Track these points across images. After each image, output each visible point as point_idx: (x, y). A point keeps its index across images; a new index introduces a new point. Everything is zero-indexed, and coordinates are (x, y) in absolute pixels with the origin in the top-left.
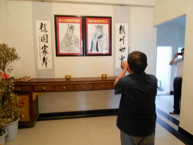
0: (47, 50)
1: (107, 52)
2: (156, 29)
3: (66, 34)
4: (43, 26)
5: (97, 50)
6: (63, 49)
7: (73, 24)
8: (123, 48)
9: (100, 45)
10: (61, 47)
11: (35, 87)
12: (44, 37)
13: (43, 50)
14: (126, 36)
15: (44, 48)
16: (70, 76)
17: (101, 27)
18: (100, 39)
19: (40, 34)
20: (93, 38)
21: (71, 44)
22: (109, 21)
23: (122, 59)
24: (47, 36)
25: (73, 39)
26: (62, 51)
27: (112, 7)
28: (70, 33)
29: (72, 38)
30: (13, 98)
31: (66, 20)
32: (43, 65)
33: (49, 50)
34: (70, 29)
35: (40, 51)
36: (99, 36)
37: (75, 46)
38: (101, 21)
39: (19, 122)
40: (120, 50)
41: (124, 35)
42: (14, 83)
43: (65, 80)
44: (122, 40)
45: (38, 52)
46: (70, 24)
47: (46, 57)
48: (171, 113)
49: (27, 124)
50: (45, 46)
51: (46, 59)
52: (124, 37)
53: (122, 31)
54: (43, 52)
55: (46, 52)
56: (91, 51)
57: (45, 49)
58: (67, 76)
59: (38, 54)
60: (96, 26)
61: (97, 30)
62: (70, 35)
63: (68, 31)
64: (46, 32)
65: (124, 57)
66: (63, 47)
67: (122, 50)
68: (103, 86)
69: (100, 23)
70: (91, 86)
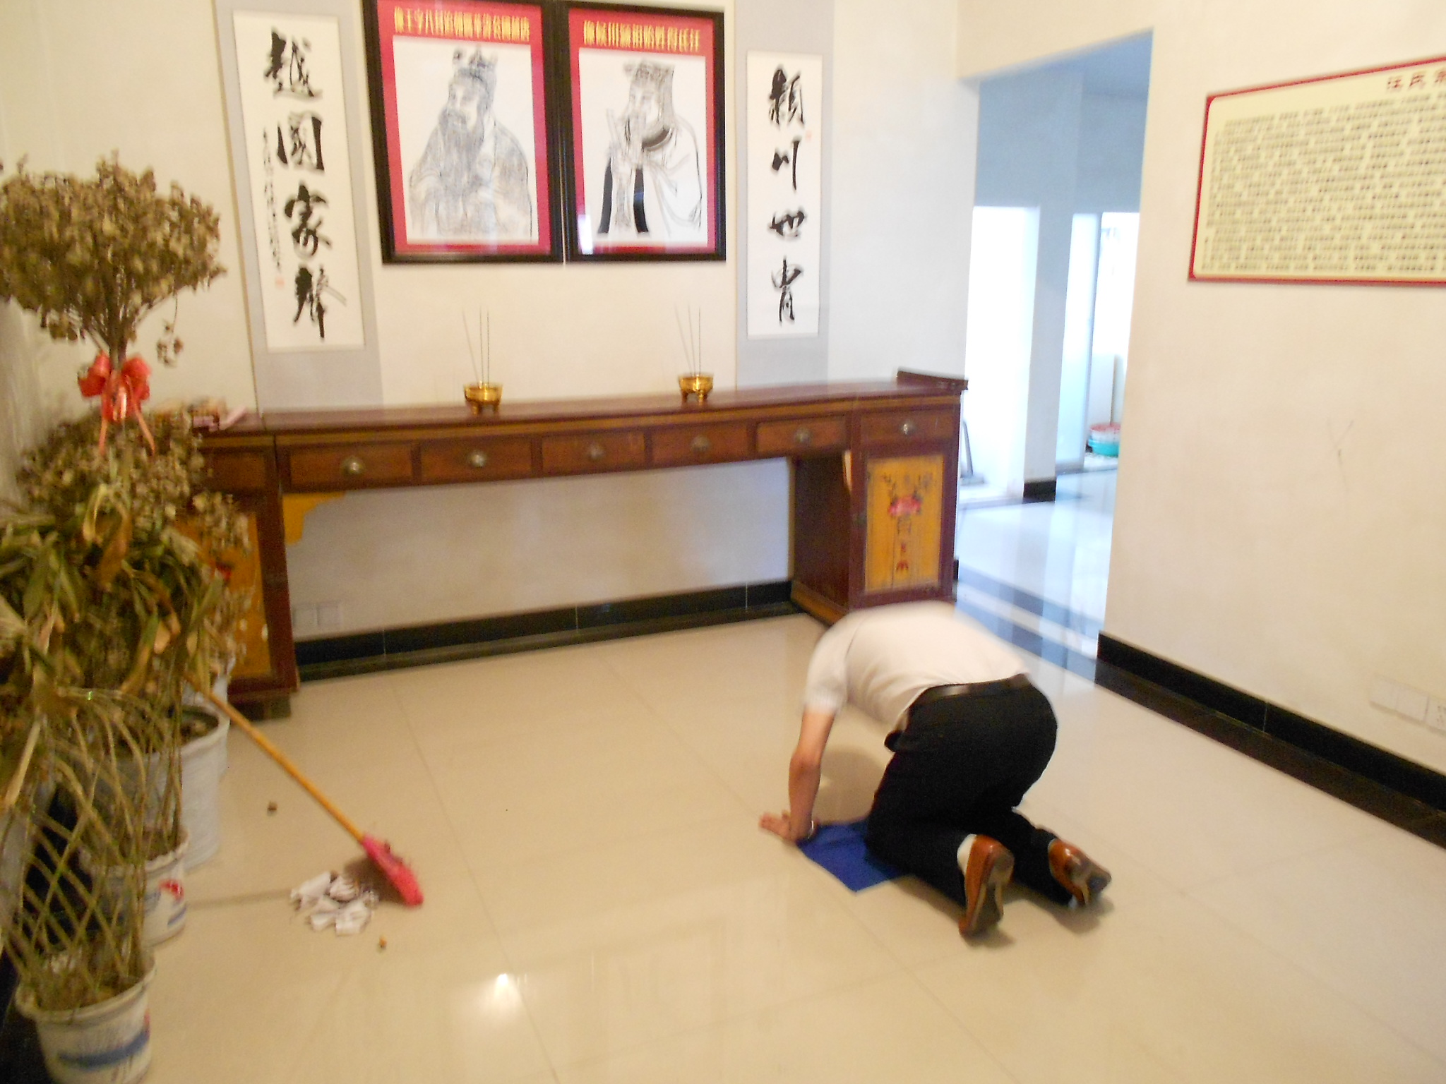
0: (320, 223)
1: (700, 237)
2: (972, 103)
3: (445, 117)
4: (287, 53)
5: (641, 226)
6: (429, 213)
8: (794, 211)
9: (659, 192)
10: (412, 199)
11: (294, 461)
12: (295, 131)
13: (296, 220)
14: (809, 136)
15: (299, 208)
17: (662, 77)
18: (657, 156)
20: (613, 148)
21: (477, 182)
22: (711, 33)
23: (786, 282)
24: (317, 124)
25: (487, 149)
26: (419, 232)
28: (471, 111)
29: (481, 140)
32: (297, 319)
33: (331, 219)
34: (469, 81)
35: (273, 229)
36: (651, 132)
37: (506, 194)
38: (660, 33)
40: (777, 227)
41: (795, 129)
44: (786, 159)
45: (263, 237)
46: (469, 49)
47: (313, 267)
50: (304, 193)
51: (315, 280)
52: (796, 144)
53: (784, 107)
54: (296, 235)
55: (312, 233)
57: (306, 215)
59: (265, 251)
60: (628, 69)
62: (471, 123)
63: (453, 97)
64: (312, 95)
65: (797, 272)
66: (424, 203)
68: (700, 442)
69: (653, 50)
70: (636, 445)
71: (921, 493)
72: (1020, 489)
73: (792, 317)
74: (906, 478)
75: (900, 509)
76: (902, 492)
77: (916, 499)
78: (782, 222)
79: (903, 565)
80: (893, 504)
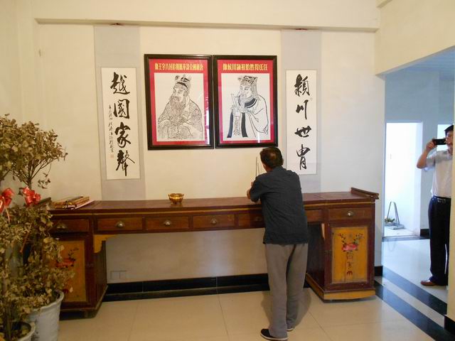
0: (127, 135)
1: (268, 137)
2: (382, 83)
3: (172, 98)
4: (119, 80)
5: (245, 134)
7: (187, 76)
8: (306, 127)
9: (251, 121)
10: (159, 127)
11: (99, 222)
12: (120, 105)
13: (119, 135)
14: (311, 99)
16: (180, 195)
17: (252, 81)
18: (251, 109)
19: (111, 98)
20: (234, 106)
22: (272, 65)
23: (303, 154)
24: (128, 102)
25: (187, 109)
26: (161, 138)
27: (277, 33)
28: (181, 96)
29: (185, 106)
30: (49, 248)
31: (172, 66)
32: (117, 169)
33: (131, 135)
34: (181, 86)
35: (111, 138)
36: (249, 101)
37: (193, 125)
38: (252, 65)
39: (63, 305)
40: (298, 133)
41: (306, 97)
42: (51, 212)
43: (168, 206)
44: (302, 108)
45: (107, 141)
46: (181, 75)
47: (124, 150)
48: (424, 284)
49: (80, 309)
50: (122, 126)
51: (124, 155)
52: (306, 101)
53: (301, 89)
54: (119, 140)
55: (124, 139)
56: (229, 136)
57: (122, 133)
58: (173, 195)
59: (108, 146)
60: (239, 79)
61: (244, 87)
62: (181, 100)
63: (175, 92)
64: (127, 93)
65: (308, 150)
66: (163, 128)
67: (302, 133)
68: (257, 219)
69: (250, 72)
70: (231, 218)
71: (357, 241)
72: (418, 232)
73: (305, 168)
74: (350, 236)
75: (347, 248)
76: (348, 241)
77: (355, 244)
78: (301, 131)
79: (350, 272)
80: (344, 246)
